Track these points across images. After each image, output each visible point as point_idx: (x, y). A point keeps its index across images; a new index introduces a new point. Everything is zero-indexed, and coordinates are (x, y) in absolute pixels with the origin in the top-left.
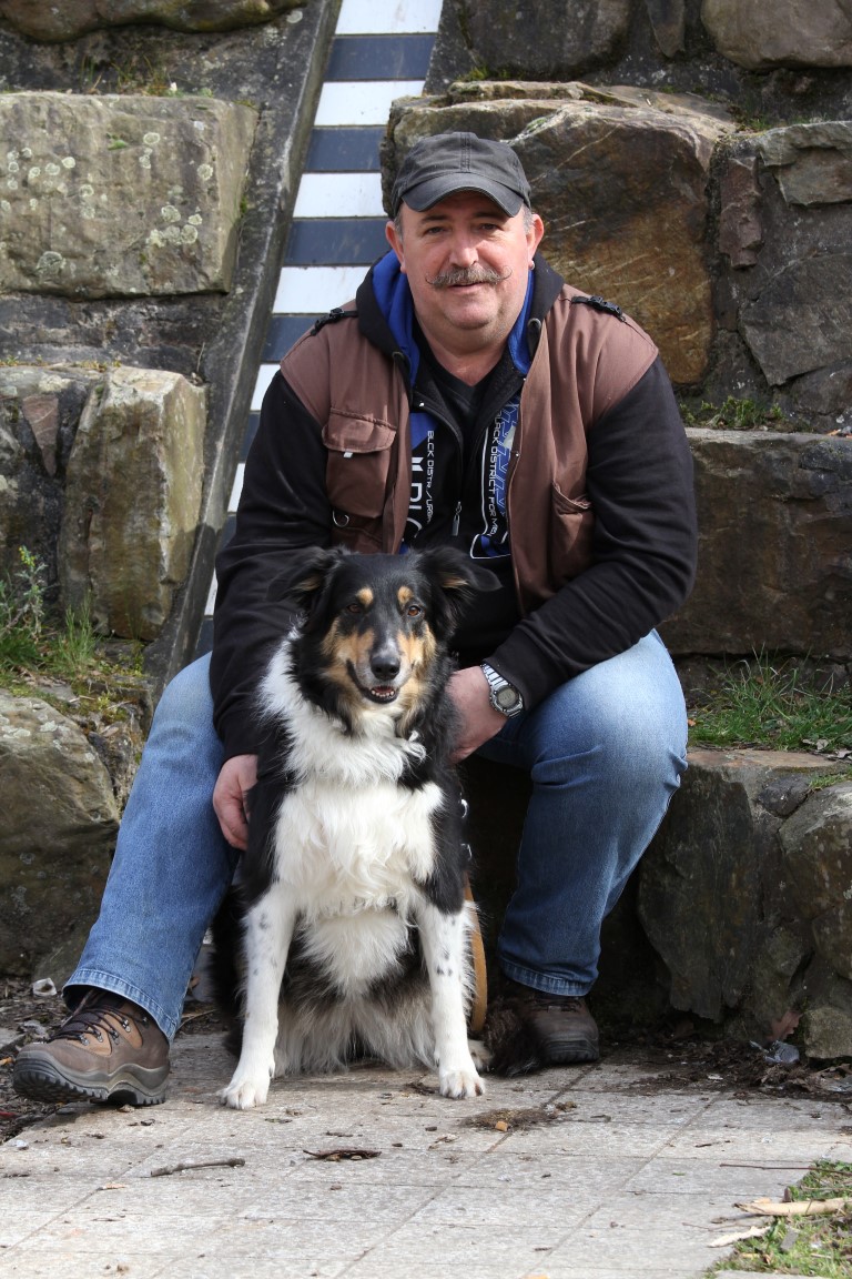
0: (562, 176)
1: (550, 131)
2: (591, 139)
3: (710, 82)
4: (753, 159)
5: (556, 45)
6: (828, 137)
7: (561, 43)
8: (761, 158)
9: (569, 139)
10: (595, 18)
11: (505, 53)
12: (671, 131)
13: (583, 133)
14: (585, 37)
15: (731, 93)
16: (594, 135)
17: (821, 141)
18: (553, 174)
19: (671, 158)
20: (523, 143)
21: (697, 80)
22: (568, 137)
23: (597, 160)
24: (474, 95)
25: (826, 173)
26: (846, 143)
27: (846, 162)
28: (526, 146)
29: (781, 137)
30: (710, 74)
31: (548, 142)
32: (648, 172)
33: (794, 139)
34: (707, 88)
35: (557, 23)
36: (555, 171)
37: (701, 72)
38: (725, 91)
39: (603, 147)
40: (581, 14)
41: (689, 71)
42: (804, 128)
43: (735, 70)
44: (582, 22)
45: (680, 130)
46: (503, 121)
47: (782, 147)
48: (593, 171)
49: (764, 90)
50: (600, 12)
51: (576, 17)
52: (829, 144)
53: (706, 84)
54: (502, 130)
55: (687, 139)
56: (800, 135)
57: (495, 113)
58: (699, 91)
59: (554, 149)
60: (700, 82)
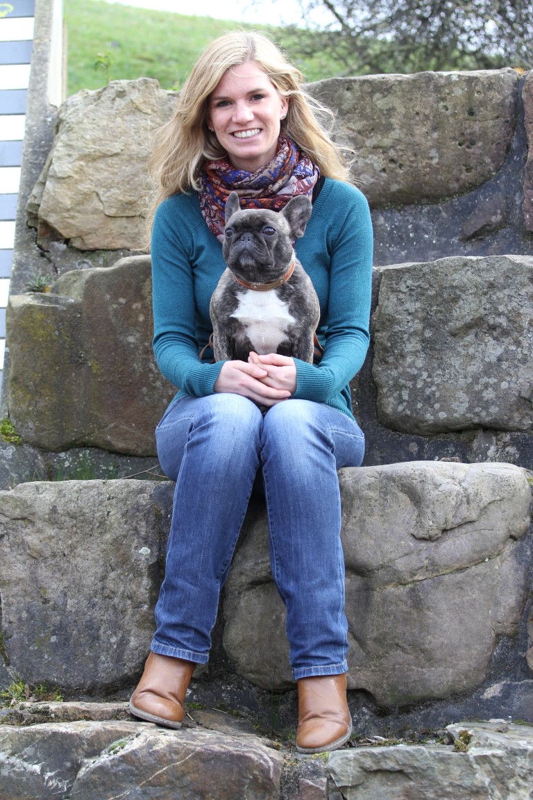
0: (145, 793)
1: (134, 752)
2: (172, 761)
3: (232, 699)
4: (325, 780)
5: (91, 666)
6: (397, 762)
7: (96, 664)
8: (331, 778)
9: (152, 760)
10: (128, 642)
11: (42, 671)
12: (247, 754)
13: (165, 755)
14: (118, 659)
15: (252, 710)
16: (175, 757)
17: (390, 765)
18: (135, 791)
19: (247, 778)
20: (110, 764)
21: (219, 697)
22: (150, 759)
23: (177, 779)
24: (45, 716)
25: (393, 793)
26: (414, 767)
27: (412, 783)
28: (112, 766)
29: (350, 761)
30: (229, 692)
31: (132, 763)
32: (225, 790)
33: (363, 763)
34: (229, 705)
35: (91, 647)
36: (138, 788)
37: (223, 691)
38: (246, 708)
39: (183, 768)
40: (113, 640)
41: (212, 690)
42: (373, 754)
43: (253, 689)
44: (115, 646)
45: (255, 753)
46: (84, 741)
47: (352, 770)
48: (172, 789)
49: (282, 707)
50: (132, 638)
51: (109, 642)
52: (397, 768)
53: (228, 702)
54: (83, 750)
55: (262, 761)
56: (369, 759)
57: (77, 735)
58: (223, 707)
59: (137, 769)
60: (223, 700)
